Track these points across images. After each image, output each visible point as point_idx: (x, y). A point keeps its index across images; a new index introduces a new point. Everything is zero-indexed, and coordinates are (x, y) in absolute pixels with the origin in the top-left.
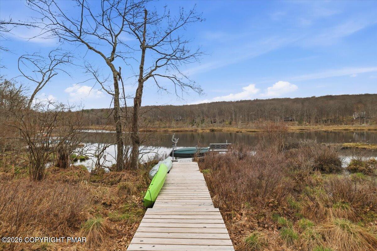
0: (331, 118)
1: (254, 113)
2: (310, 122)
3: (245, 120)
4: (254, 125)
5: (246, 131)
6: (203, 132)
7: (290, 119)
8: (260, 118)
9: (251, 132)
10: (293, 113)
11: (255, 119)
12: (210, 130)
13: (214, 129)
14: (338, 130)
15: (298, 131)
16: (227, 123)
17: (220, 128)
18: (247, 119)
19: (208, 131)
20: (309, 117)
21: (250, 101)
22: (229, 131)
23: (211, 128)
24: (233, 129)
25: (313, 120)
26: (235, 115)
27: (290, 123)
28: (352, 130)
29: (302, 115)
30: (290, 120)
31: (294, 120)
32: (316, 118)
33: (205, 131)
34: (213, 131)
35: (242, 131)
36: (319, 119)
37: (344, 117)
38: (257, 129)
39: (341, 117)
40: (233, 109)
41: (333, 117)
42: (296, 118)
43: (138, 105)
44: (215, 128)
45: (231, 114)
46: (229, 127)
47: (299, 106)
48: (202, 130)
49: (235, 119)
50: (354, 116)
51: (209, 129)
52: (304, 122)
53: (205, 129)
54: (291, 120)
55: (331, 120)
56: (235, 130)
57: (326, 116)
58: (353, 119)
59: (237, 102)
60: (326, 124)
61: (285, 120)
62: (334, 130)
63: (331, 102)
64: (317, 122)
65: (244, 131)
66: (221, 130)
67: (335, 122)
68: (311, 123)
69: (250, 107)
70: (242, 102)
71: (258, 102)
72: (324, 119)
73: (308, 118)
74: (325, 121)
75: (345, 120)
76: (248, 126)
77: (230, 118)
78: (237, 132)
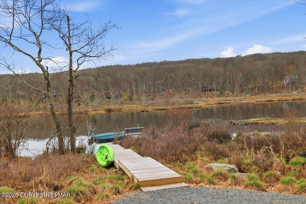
0: (259, 85)
1: (162, 81)
2: (233, 91)
3: (150, 92)
4: (162, 101)
5: (153, 109)
6: (97, 113)
7: (209, 88)
8: (171, 88)
9: (159, 110)
10: (213, 80)
11: (163, 91)
12: (106, 110)
13: (111, 109)
14: (261, 102)
15: (215, 105)
16: (125, 97)
17: (118, 107)
18: (152, 90)
19: (103, 112)
20: (233, 84)
21: (155, 63)
22: (131, 110)
23: (106, 107)
24: (136, 107)
25: (237, 88)
26: (136, 86)
27: (209, 93)
28: (276, 101)
29: (224, 82)
30: (209, 90)
31: (214, 90)
32: (241, 85)
33: (99, 112)
34: (109, 111)
35: (148, 110)
36: (245, 86)
37: (274, 83)
38: (166, 105)
39: (270, 83)
40: (132, 77)
41: (261, 84)
42: (216, 87)
43: (71, 100)
44: (112, 107)
45: (131, 84)
46: (129, 104)
47: (220, 69)
48: (95, 110)
49: (137, 92)
50: (284, 80)
51: (104, 108)
52: (227, 92)
53: (98, 109)
54: (211, 90)
55: (258, 87)
56: (138, 109)
57: (253, 83)
58: (284, 85)
59: (138, 65)
60: (252, 93)
61: (202, 91)
62: (257, 102)
63: (259, 64)
64: (242, 91)
65: (150, 109)
66: (120, 110)
67: (263, 90)
68: (235, 93)
69: (156, 73)
70: (144, 65)
71: (167, 66)
72: (251, 86)
73: (231, 87)
74: (252, 89)
75: (274, 87)
76: (154, 101)
77: (128, 90)
78: (142, 111)
